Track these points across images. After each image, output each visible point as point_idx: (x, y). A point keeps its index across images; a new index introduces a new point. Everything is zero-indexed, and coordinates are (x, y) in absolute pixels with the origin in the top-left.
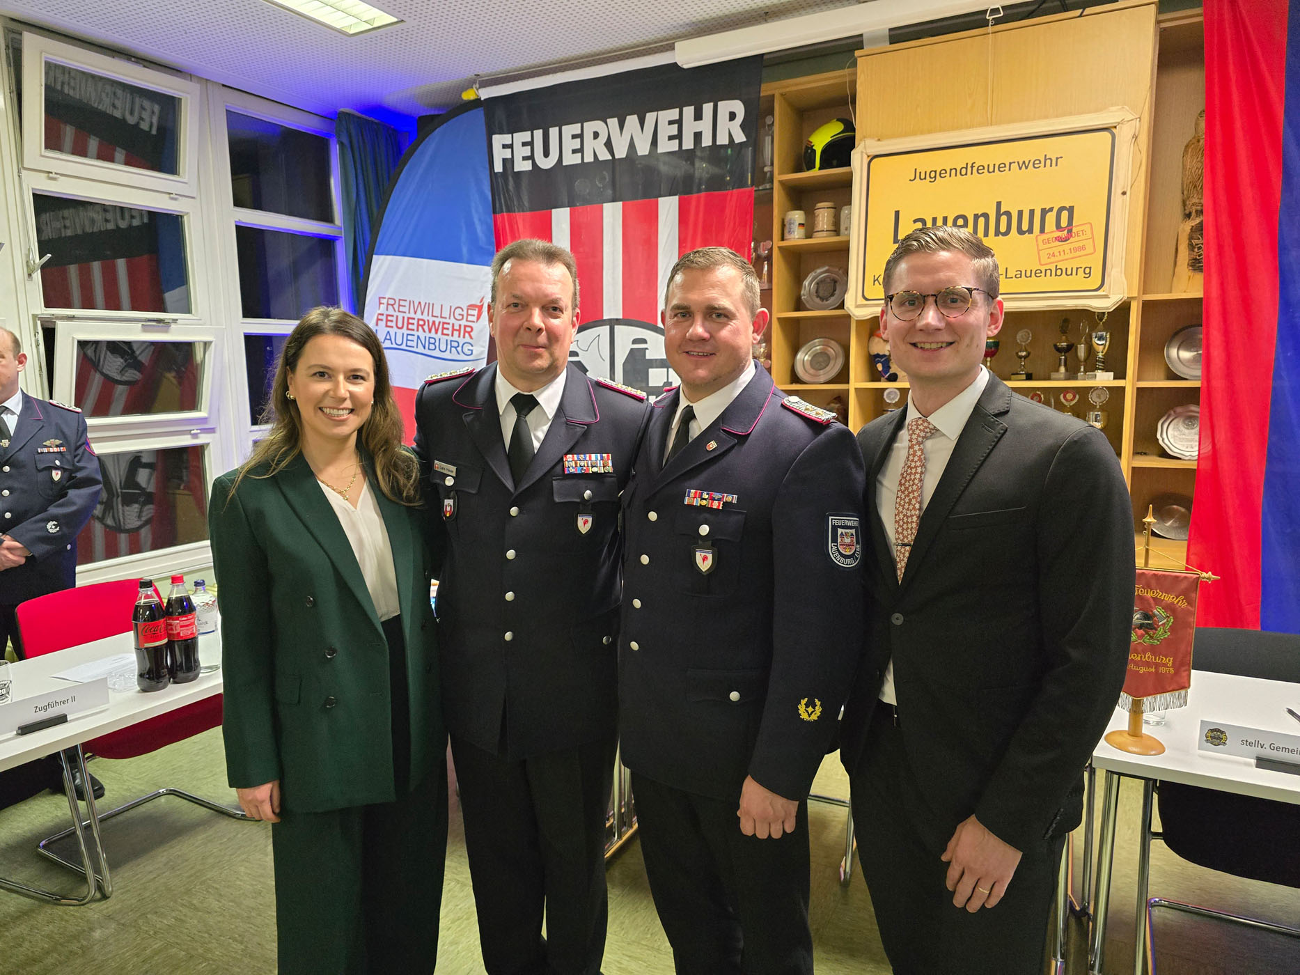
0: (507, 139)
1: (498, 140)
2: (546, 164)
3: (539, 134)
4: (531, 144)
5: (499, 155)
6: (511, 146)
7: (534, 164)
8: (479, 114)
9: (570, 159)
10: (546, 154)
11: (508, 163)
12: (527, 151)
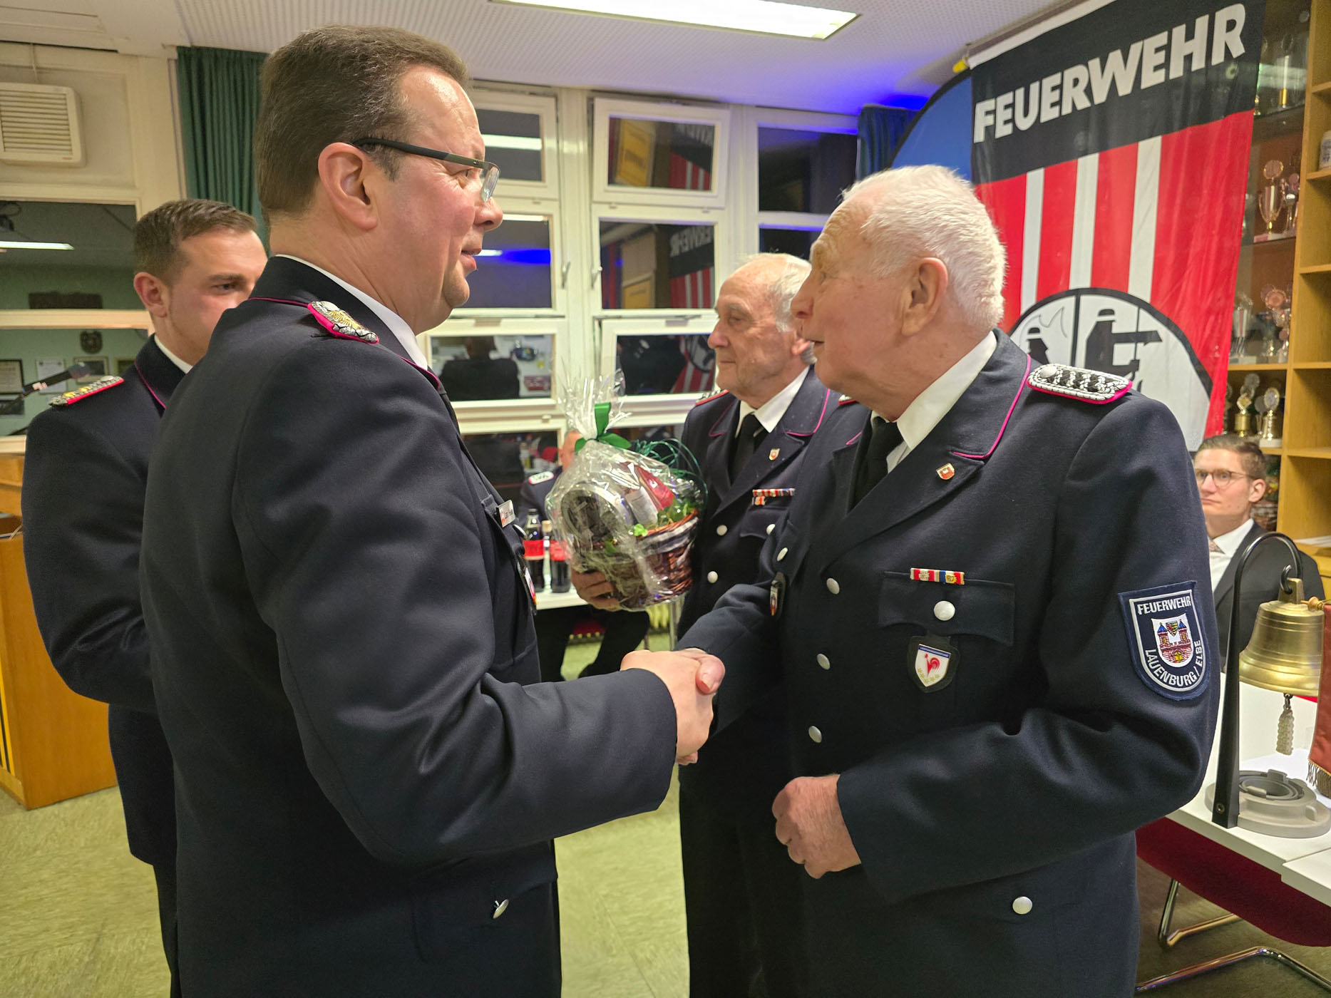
0: (989, 105)
1: (982, 108)
2: (1024, 124)
3: (1020, 93)
4: (1012, 106)
5: (982, 122)
6: (994, 112)
7: (1015, 127)
8: (968, 83)
9: (1049, 114)
10: (1026, 113)
11: (990, 130)
12: (1009, 113)
